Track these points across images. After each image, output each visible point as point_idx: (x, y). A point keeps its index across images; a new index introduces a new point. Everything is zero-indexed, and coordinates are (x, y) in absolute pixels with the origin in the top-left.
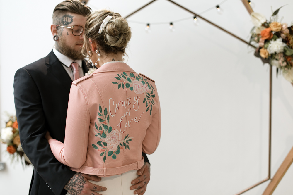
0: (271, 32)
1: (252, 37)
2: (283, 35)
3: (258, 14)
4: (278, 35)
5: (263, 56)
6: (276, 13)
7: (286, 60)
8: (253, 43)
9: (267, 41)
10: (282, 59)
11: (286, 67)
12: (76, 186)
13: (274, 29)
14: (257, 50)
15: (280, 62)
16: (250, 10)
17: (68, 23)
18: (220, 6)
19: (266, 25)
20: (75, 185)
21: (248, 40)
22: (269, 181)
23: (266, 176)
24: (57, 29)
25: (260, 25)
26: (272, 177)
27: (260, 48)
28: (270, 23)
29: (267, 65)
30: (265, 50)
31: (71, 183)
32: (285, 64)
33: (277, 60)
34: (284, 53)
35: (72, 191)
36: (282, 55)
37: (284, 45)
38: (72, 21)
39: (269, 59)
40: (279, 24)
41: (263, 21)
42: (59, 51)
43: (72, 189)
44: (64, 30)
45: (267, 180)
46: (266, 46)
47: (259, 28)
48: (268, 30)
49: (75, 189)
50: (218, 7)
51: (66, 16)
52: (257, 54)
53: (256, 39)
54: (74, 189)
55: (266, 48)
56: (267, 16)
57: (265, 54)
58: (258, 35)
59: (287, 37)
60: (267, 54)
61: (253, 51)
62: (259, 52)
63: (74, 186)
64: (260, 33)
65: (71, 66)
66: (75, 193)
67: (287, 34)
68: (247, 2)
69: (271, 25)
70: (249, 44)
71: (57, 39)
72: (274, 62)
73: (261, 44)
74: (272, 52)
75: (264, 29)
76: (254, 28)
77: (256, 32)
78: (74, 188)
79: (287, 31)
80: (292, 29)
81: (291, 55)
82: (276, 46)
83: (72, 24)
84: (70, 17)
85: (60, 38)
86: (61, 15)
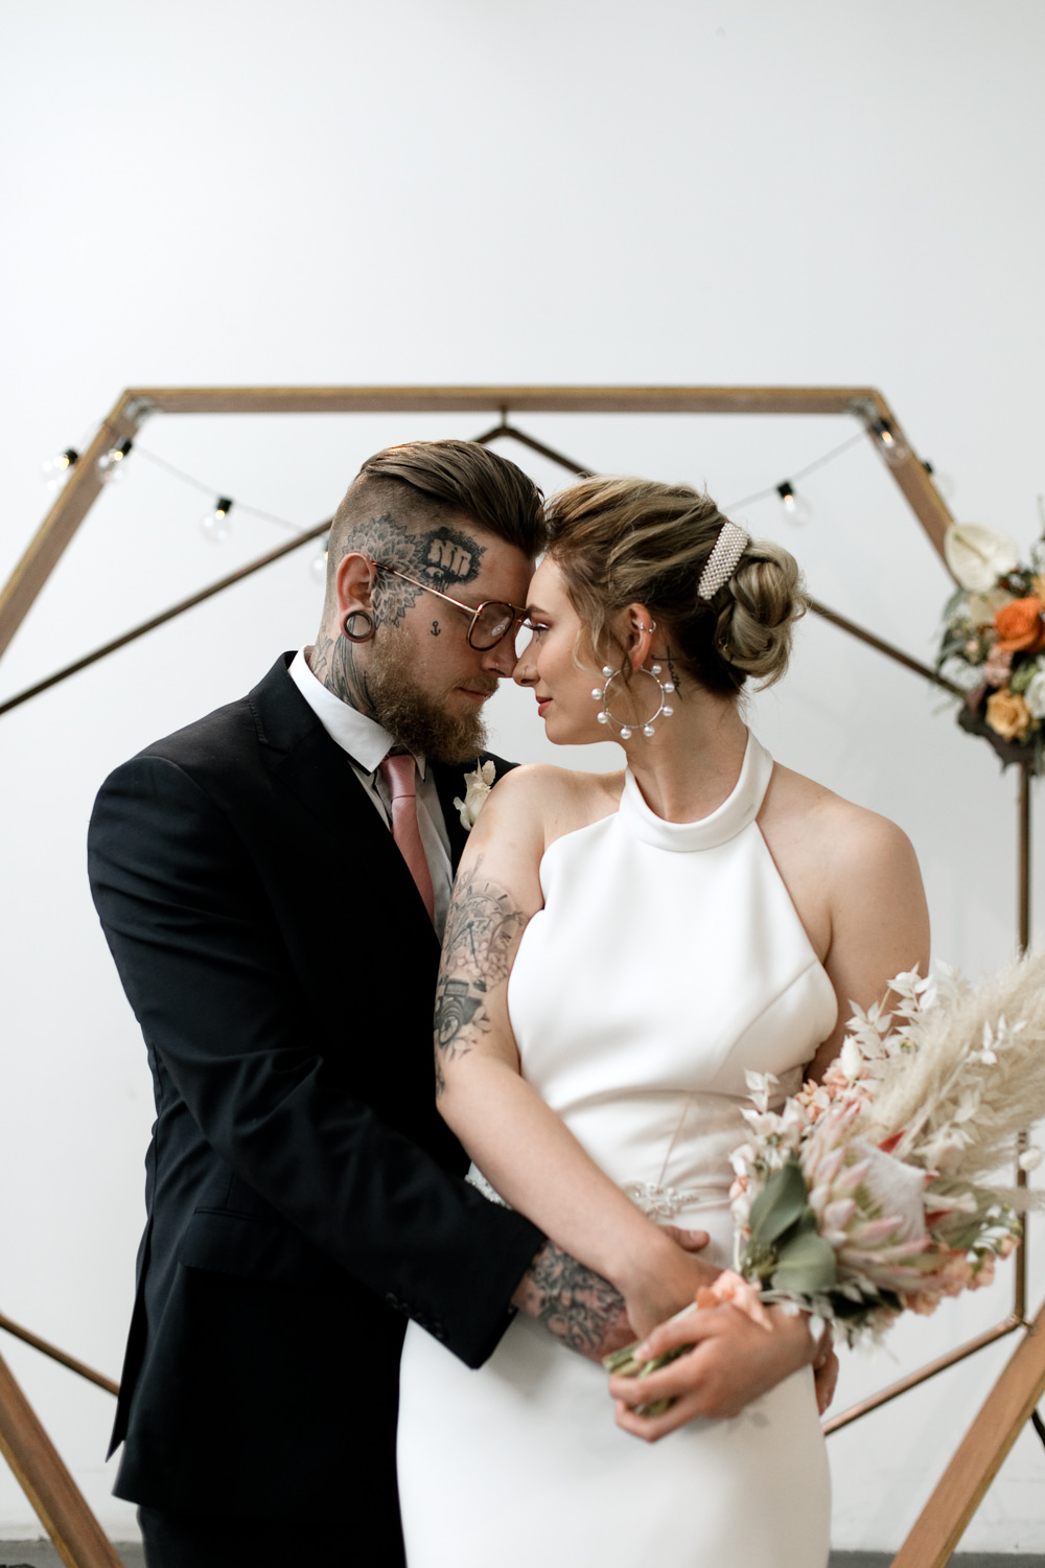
0: (1042, 613)
1: (948, 639)
3: (978, 531)
5: (1001, 726)
8: (952, 669)
9: (1023, 659)
12: (591, 1288)
14: (974, 703)
16: (933, 519)
17: (449, 576)
18: (796, 486)
19: (1014, 584)
20: (585, 1280)
21: (927, 656)
22: (1021, 1332)
23: (1004, 1310)
24: (377, 581)
25: (986, 580)
26: (1030, 1316)
27: (990, 690)
28: (1034, 572)
29: (1014, 771)
30: (1016, 702)
31: (567, 1274)
35: (571, 1318)
38: (472, 575)
39: (1027, 747)
41: (1004, 565)
43: (574, 1304)
44: (422, 603)
45: (1011, 1330)
46: (1018, 681)
47: (984, 598)
48: (1027, 608)
49: (588, 1304)
50: (785, 490)
51: (442, 536)
52: (974, 719)
53: (973, 647)
54: (582, 1306)
55: (1022, 693)
56: (1010, 543)
57: (1013, 720)
58: (982, 630)
60: (1023, 721)
61: (953, 707)
62: (983, 707)
63: (582, 1288)
64: (991, 620)
66: (589, 1324)
68: (918, 476)
69: (1040, 587)
70: (933, 677)
73: (998, 671)
75: (1008, 601)
76: (960, 595)
77: (972, 613)
78: (580, 1296)
83: (475, 588)
84: (468, 547)
85: (382, 631)
86: (421, 525)
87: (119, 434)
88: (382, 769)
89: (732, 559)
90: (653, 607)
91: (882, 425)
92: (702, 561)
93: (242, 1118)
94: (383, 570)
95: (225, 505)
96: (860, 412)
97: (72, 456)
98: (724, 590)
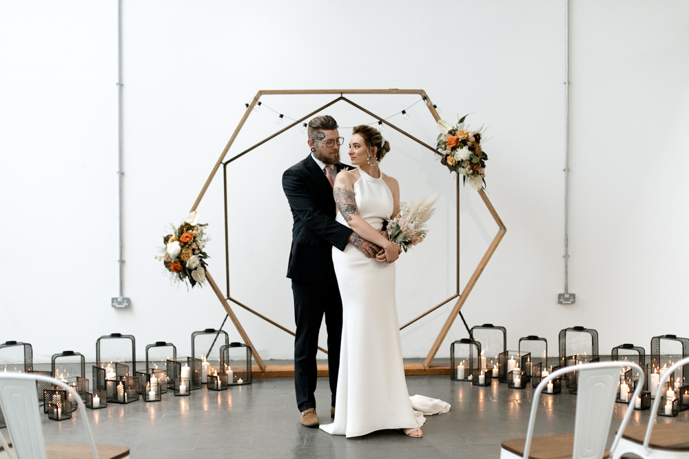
0: (458, 139)
1: (438, 145)
2: (469, 143)
3: (444, 121)
4: (464, 142)
5: (450, 163)
6: (462, 120)
7: (472, 168)
8: (439, 150)
9: (454, 149)
10: (469, 167)
11: (472, 174)
13: (461, 137)
14: (444, 157)
15: (467, 169)
16: (437, 118)
17: (322, 139)
18: (406, 111)
19: (452, 132)
21: (435, 148)
22: (458, 297)
23: (455, 293)
24: (314, 143)
25: (446, 132)
26: (460, 294)
27: (447, 155)
28: (457, 130)
29: (454, 173)
30: (452, 158)
32: (471, 171)
33: (463, 167)
34: (470, 160)
36: (469, 162)
37: (471, 152)
38: (325, 137)
39: (455, 167)
40: (465, 132)
41: (450, 129)
44: (320, 144)
45: (456, 297)
46: (453, 153)
47: (445, 136)
48: (455, 137)
50: (404, 112)
51: (319, 132)
52: (444, 162)
53: (443, 146)
55: (453, 156)
56: (452, 123)
57: (452, 161)
58: (445, 143)
59: (473, 145)
60: (454, 162)
61: (440, 158)
62: (446, 159)
64: (447, 141)
67: (473, 142)
68: (433, 108)
69: (458, 133)
70: (436, 151)
71: (314, 150)
72: (461, 170)
73: (449, 151)
74: (460, 159)
75: (451, 136)
76: (441, 134)
77: (443, 139)
79: (473, 139)
80: (477, 137)
81: (477, 163)
82: (463, 153)
83: (325, 139)
84: (323, 133)
85: (317, 149)
86: (315, 132)
87: (257, 102)
88: (324, 169)
91: (425, 98)
95: (282, 116)
96: (420, 94)
97: (247, 105)
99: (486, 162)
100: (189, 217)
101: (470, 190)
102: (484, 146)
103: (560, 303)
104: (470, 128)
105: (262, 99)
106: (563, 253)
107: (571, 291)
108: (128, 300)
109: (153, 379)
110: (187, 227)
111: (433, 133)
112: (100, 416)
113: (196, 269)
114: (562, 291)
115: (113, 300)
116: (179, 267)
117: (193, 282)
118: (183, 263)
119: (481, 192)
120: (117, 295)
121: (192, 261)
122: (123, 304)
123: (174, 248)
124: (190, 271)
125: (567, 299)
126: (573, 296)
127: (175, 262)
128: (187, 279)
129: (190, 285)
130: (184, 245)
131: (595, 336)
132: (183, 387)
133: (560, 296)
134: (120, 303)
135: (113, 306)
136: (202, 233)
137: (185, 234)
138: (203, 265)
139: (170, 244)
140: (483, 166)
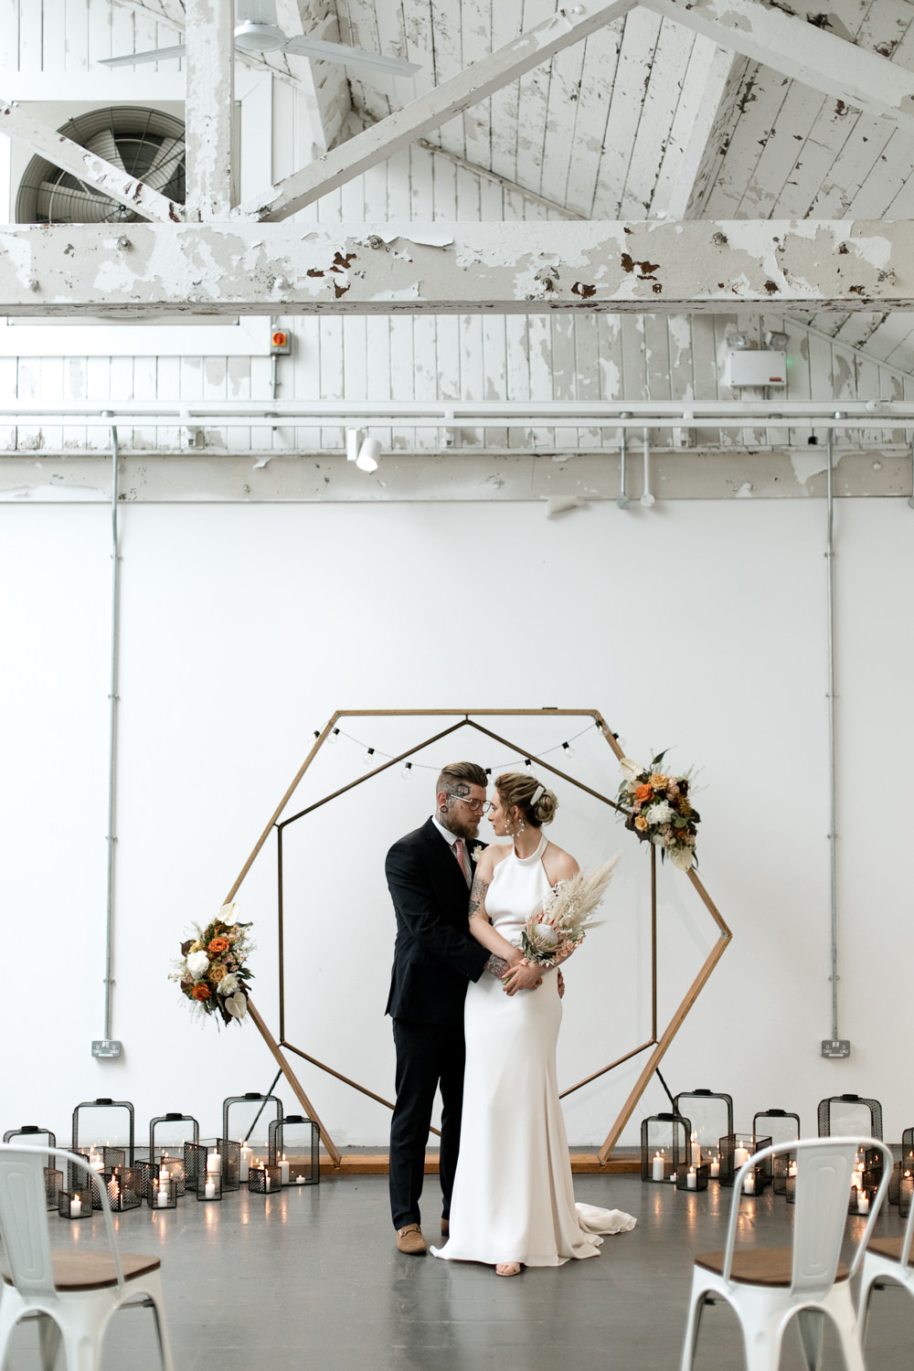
0: (652, 789)
1: (621, 798)
2: (669, 796)
3: (630, 761)
4: (662, 794)
5: (639, 828)
6: (658, 759)
7: (675, 836)
8: (623, 806)
9: (645, 805)
10: (669, 833)
11: (675, 845)
13: (656, 786)
14: (631, 817)
15: (667, 837)
16: (619, 755)
17: (464, 794)
18: (570, 744)
19: (643, 778)
21: (616, 801)
22: (655, 1045)
23: (649, 1038)
24: (447, 798)
25: (634, 778)
26: (658, 1040)
27: (635, 815)
28: (650, 774)
29: (646, 843)
30: (643, 819)
32: (674, 841)
33: (661, 834)
34: (672, 823)
36: (669, 826)
37: (672, 811)
38: (469, 793)
39: (648, 834)
40: (664, 778)
41: (639, 772)
42: (443, 825)
44: (458, 801)
45: (652, 1044)
46: (644, 811)
47: (632, 783)
48: (647, 787)
50: (566, 745)
51: (461, 785)
52: (631, 825)
53: (628, 800)
55: (645, 816)
56: (642, 764)
57: (643, 825)
58: (632, 795)
59: (676, 799)
60: (646, 825)
61: (624, 818)
62: (633, 821)
64: (634, 791)
65: (454, 845)
67: (676, 795)
68: (613, 738)
69: (652, 779)
70: (618, 808)
71: (444, 810)
72: (657, 838)
73: (638, 808)
74: (654, 822)
75: (641, 784)
76: (625, 781)
77: (628, 788)
79: (677, 789)
80: (683, 786)
81: (683, 827)
82: (660, 812)
83: (470, 796)
84: (467, 787)
85: (449, 809)
86: (456, 783)
87: (333, 728)
89: (540, 795)
90: (520, 807)
91: (600, 723)
92: (532, 796)
93: (422, 926)
94: (448, 795)
95: (371, 751)
96: (592, 716)
97: (317, 734)
98: (537, 803)
99: (698, 826)
100: (223, 913)
101: (672, 870)
102: (694, 800)
103: (825, 1056)
104: (671, 772)
105: (341, 723)
106: (828, 973)
107: (842, 1037)
108: (119, 1046)
109: (164, 1174)
110: (219, 928)
111: (613, 778)
112: (82, 1229)
113: (232, 995)
114: (828, 1037)
115: (95, 1044)
116: (207, 993)
117: (227, 1017)
118: (212, 986)
119: (691, 873)
120: (101, 1036)
121: (227, 982)
122: (111, 1053)
123: (199, 961)
124: (224, 998)
125: (836, 1049)
126: (846, 1044)
127: (200, 984)
128: (217, 1012)
129: (222, 1022)
130: (214, 957)
131: (875, 1109)
132: (210, 1187)
133: (825, 1044)
134: (105, 1050)
135: (95, 1055)
136: (242, 938)
137: (215, 940)
138: (243, 989)
139: (192, 956)
140: (694, 832)
